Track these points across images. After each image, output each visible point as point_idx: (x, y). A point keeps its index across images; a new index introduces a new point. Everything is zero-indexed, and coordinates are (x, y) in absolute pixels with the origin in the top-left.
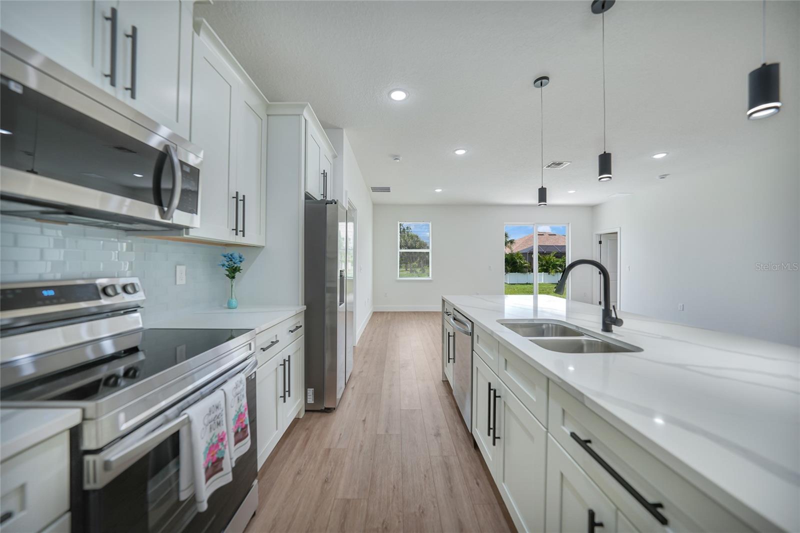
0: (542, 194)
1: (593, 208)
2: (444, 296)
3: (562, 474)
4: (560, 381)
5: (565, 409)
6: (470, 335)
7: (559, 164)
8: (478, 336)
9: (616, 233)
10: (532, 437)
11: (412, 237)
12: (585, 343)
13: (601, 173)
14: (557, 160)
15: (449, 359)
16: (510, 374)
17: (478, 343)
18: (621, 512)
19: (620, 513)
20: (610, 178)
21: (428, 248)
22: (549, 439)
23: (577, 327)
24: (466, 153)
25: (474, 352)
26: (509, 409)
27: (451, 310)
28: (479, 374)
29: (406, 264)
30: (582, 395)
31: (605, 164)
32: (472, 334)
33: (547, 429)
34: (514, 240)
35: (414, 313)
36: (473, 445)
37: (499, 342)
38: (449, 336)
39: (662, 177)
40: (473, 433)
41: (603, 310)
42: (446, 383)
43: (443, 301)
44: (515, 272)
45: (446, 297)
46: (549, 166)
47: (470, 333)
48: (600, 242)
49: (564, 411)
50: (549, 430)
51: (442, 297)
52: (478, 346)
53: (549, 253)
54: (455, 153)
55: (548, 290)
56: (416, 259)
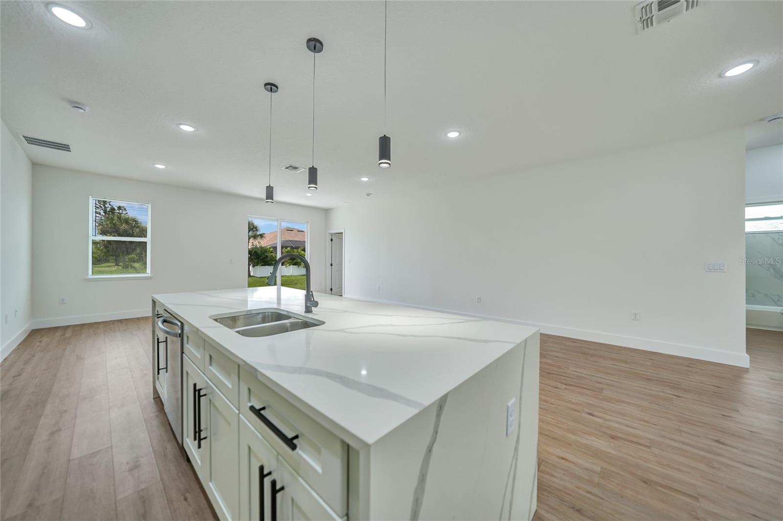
0: (270, 192)
1: (326, 212)
2: (154, 296)
3: (249, 448)
4: (244, 363)
5: (251, 389)
6: (180, 336)
7: (296, 168)
8: (188, 337)
9: (342, 233)
10: (229, 424)
11: (127, 221)
12: (288, 325)
13: (310, 183)
14: (294, 165)
15: (159, 369)
16: (213, 369)
17: (188, 343)
18: (281, 455)
19: (279, 456)
20: (316, 188)
21: (145, 236)
22: (240, 420)
23: (288, 312)
24: (195, 131)
25: (184, 354)
26: (214, 406)
27: (161, 312)
28: (189, 378)
29: (117, 256)
30: (256, 370)
31: (313, 176)
32: (181, 335)
33: (239, 410)
34: (264, 234)
35: (121, 321)
36: (186, 459)
37: (204, 340)
38: (158, 342)
39: (368, 195)
40: (184, 445)
41: (305, 295)
42: (157, 399)
43: (154, 302)
44: (265, 266)
45: (157, 297)
46: (287, 168)
47: (180, 334)
48: (332, 240)
49: (249, 390)
50: (241, 412)
51: (152, 297)
52: (189, 347)
53: (297, 248)
54: (179, 127)
55: (295, 281)
56: (134, 250)
